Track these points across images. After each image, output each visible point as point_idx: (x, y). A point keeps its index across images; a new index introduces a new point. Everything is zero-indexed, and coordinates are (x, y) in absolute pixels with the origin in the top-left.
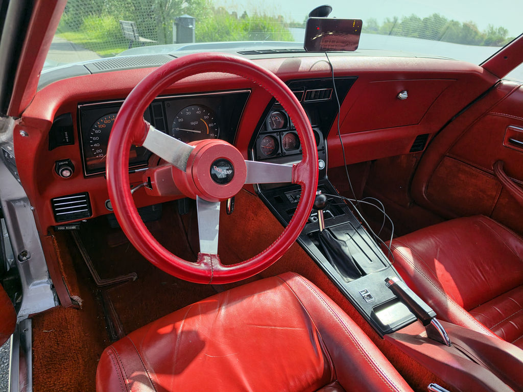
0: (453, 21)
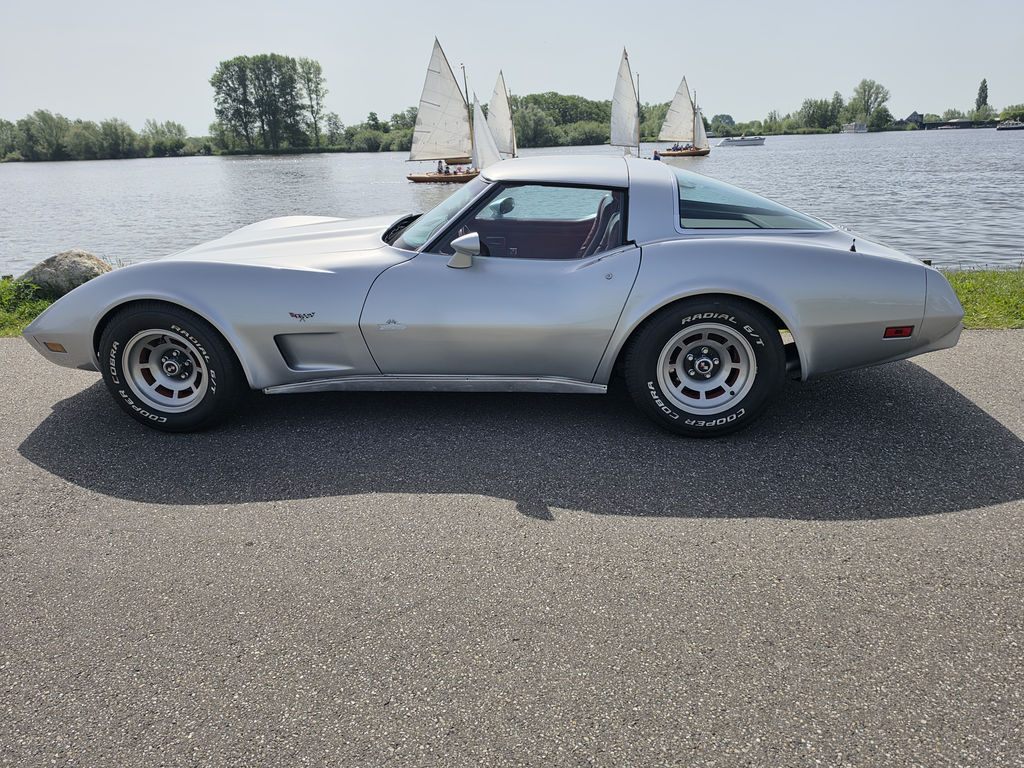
0: (80, 122)
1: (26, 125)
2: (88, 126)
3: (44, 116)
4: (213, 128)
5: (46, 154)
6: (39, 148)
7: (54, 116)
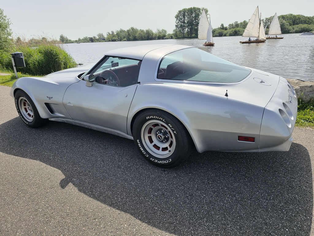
0: (141, 30)
1: (128, 31)
2: (142, 31)
3: (132, 29)
4: (174, 31)
5: (132, 39)
6: (130, 37)
7: (135, 29)
